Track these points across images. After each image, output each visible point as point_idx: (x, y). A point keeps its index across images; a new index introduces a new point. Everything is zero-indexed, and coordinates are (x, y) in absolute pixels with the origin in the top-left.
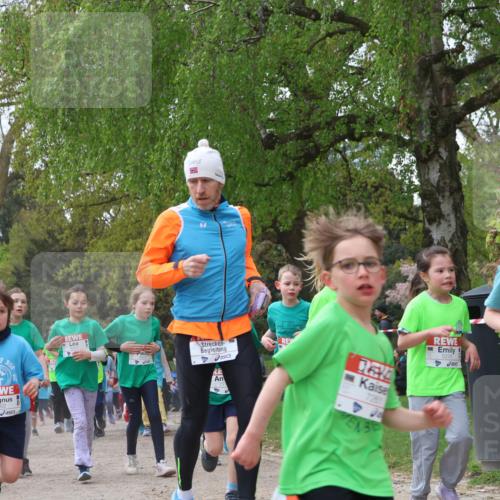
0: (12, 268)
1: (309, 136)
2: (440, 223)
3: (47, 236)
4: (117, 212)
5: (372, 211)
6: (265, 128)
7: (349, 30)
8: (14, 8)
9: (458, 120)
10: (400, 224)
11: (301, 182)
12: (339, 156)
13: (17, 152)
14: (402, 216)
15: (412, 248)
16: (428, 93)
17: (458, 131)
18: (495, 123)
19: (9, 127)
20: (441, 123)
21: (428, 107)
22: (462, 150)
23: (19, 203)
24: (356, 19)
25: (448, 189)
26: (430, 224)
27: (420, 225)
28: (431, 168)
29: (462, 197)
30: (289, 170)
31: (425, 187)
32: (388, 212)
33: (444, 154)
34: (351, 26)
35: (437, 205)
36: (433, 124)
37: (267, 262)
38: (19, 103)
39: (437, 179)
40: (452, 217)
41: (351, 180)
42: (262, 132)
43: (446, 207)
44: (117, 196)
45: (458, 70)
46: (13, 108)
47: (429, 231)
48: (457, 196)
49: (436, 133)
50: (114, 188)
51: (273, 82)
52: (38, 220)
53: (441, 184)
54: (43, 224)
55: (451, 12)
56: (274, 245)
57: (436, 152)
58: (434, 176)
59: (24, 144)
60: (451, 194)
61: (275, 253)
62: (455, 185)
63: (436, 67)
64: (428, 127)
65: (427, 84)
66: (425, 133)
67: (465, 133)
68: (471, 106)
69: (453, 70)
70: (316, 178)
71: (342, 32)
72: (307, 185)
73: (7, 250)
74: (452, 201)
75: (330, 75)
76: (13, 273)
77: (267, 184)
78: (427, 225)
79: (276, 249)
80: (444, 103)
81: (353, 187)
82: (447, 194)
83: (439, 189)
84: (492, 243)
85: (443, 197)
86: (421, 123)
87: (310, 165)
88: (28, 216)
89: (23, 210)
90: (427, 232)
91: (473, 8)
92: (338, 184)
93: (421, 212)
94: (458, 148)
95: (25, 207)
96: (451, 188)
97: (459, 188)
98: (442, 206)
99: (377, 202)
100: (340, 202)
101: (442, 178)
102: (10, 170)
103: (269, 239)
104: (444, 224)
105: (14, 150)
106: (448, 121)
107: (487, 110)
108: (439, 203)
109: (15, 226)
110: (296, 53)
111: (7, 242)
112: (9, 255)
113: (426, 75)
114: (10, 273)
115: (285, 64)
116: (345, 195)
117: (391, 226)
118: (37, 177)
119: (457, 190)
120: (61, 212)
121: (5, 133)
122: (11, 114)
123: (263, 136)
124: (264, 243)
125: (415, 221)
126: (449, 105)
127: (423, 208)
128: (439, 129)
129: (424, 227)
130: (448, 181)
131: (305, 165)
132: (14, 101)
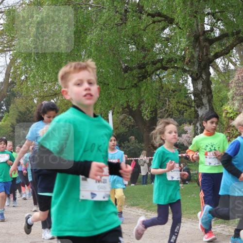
0: (10, 124)
1: (144, 68)
2: (202, 108)
3: (26, 110)
4: (57, 100)
5: (172, 102)
6: (124, 63)
7: (162, 20)
8: (12, 8)
9: (211, 62)
10: (184, 108)
11: (140, 88)
12: (157, 77)
13: (13, 72)
14: (184, 104)
15: (189, 119)
16: (197, 49)
17: (210, 67)
18: (227, 64)
19: (9, 61)
20: (203, 63)
21: (197, 55)
22: (212, 76)
23: (14, 95)
24: (165, 15)
25: (206, 92)
26: (198, 108)
27: (193, 109)
28: (198, 83)
29: (212, 96)
30: (135, 82)
31: (195, 92)
32: (179, 102)
33: (204, 77)
34: (163, 19)
35: (201, 100)
36: (200, 63)
37: (125, 123)
38: (15, 50)
39: (201, 88)
40: (207, 105)
41: (162, 88)
42: (123, 65)
43: (205, 101)
44: (58, 93)
45: (211, 40)
46: (11, 52)
47: (197, 111)
48: (210, 96)
49: (201, 68)
50: (56, 89)
51: (128, 43)
52: (22, 103)
53: (203, 90)
54: (24, 104)
55: (208, 14)
56: (128, 116)
57: (201, 76)
58: (200, 86)
59: (16, 68)
60: (207, 95)
61: (128, 119)
62: (209, 91)
63: (201, 38)
64: (198, 65)
65: (197, 45)
66: (196, 68)
67: (213, 68)
68: (217, 56)
69: (209, 39)
70: (147, 87)
71: (160, 21)
72: (143, 89)
73: (8, 116)
74: (207, 98)
75: (154, 41)
76: (11, 126)
77: (125, 89)
78: (196, 108)
79: (128, 118)
80: (205, 54)
81: (163, 91)
82: (205, 95)
83: (202, 93)
84: (226, 117)
85: (204, 96)
86: (194, 63)
87: (144, 81)
88: (18, 100)
89: (15, 98)
90: (196, 112)
91: (218, 12)
92: (157, 89)
93: (193, 102)
94: (210, 74)
95: (17, 97)
96: (207, 92)
97: (211, 92)
98: (203, 100)
99: (174, 98)
100: (157, 97)
101: (203, 87)
102: (10, 80)
103: (125, 113)
104: (204, 108)
105: (12, 71)
106: (206, 63)
107: (223, 58)
108: (202, 99)
109: (12, 105)
110: (139, 30)
111: (8, 112)
112: (9, 118)
113: (197, 41)
114: (9, 126)
115: (133, 35)
116: (159, 95)
117: (180, 109)
118: (22, 83)
119: (210, 93)
120: (32, 99)
121: (8, 63)
122: (10, 55)
123: (124, 67)
124: (123, 115)
125: (191, 106)
126: (207, 55)
127: (195, 101)
128: (202, 66)
129: (195, 109)
130: (206, 89)
131: (142, 81)
132: (12, 49)
